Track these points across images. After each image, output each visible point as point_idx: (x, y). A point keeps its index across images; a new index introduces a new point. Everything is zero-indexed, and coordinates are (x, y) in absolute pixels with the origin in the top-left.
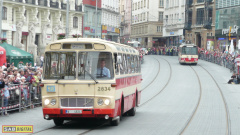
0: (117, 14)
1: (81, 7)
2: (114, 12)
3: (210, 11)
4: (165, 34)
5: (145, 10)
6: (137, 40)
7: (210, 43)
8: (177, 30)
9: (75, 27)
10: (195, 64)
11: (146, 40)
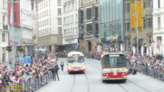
0: (31, 30)
1: (7, 26)
2: (29, 29)
3: (97, 25)
4: (64, 43)
5: (48, 26)
6: (43, 47)
7: (99, 47)
8: (73, 39)
9: (4, 40)
10: (123, 81)
11: (50, 47)
